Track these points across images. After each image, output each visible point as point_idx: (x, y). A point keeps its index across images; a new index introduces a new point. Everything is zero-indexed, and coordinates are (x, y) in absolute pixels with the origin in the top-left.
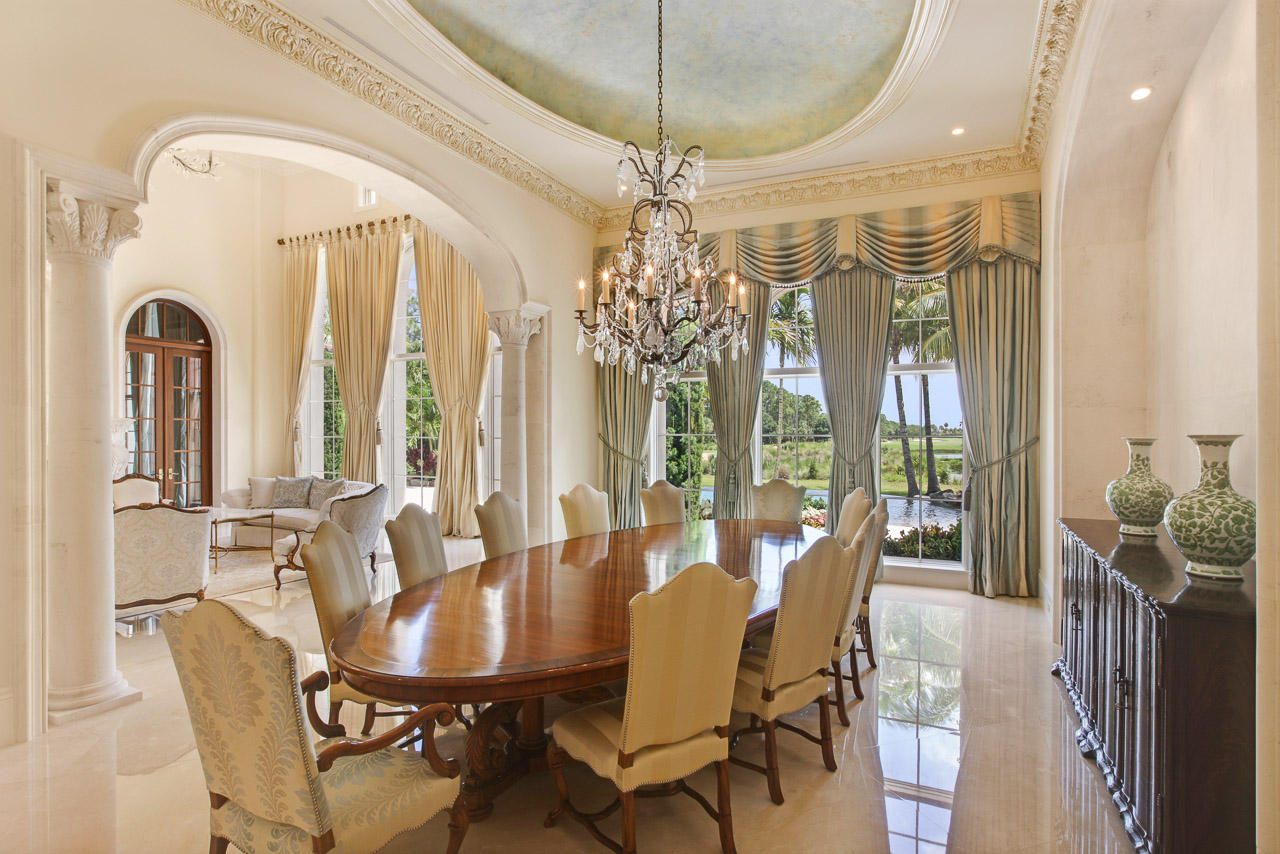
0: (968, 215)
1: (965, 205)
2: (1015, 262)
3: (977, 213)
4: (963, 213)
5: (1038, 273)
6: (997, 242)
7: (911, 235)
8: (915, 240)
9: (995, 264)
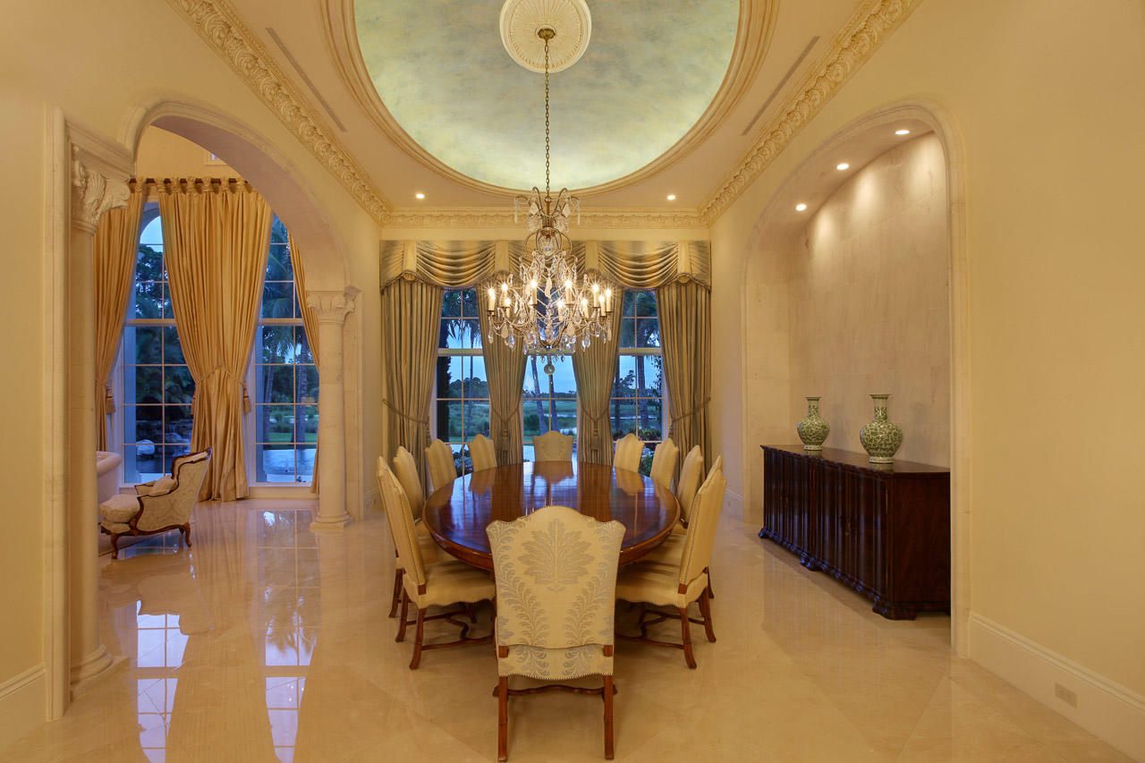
0: (669, 251)
1: (667, 244)
2: (697, 284)
3: (675, 250)
4: (667, 249)
5: (710, 293)
6: (688, 271)
7: (635, 259)
8: (638, 263)
9: (686, 285)
